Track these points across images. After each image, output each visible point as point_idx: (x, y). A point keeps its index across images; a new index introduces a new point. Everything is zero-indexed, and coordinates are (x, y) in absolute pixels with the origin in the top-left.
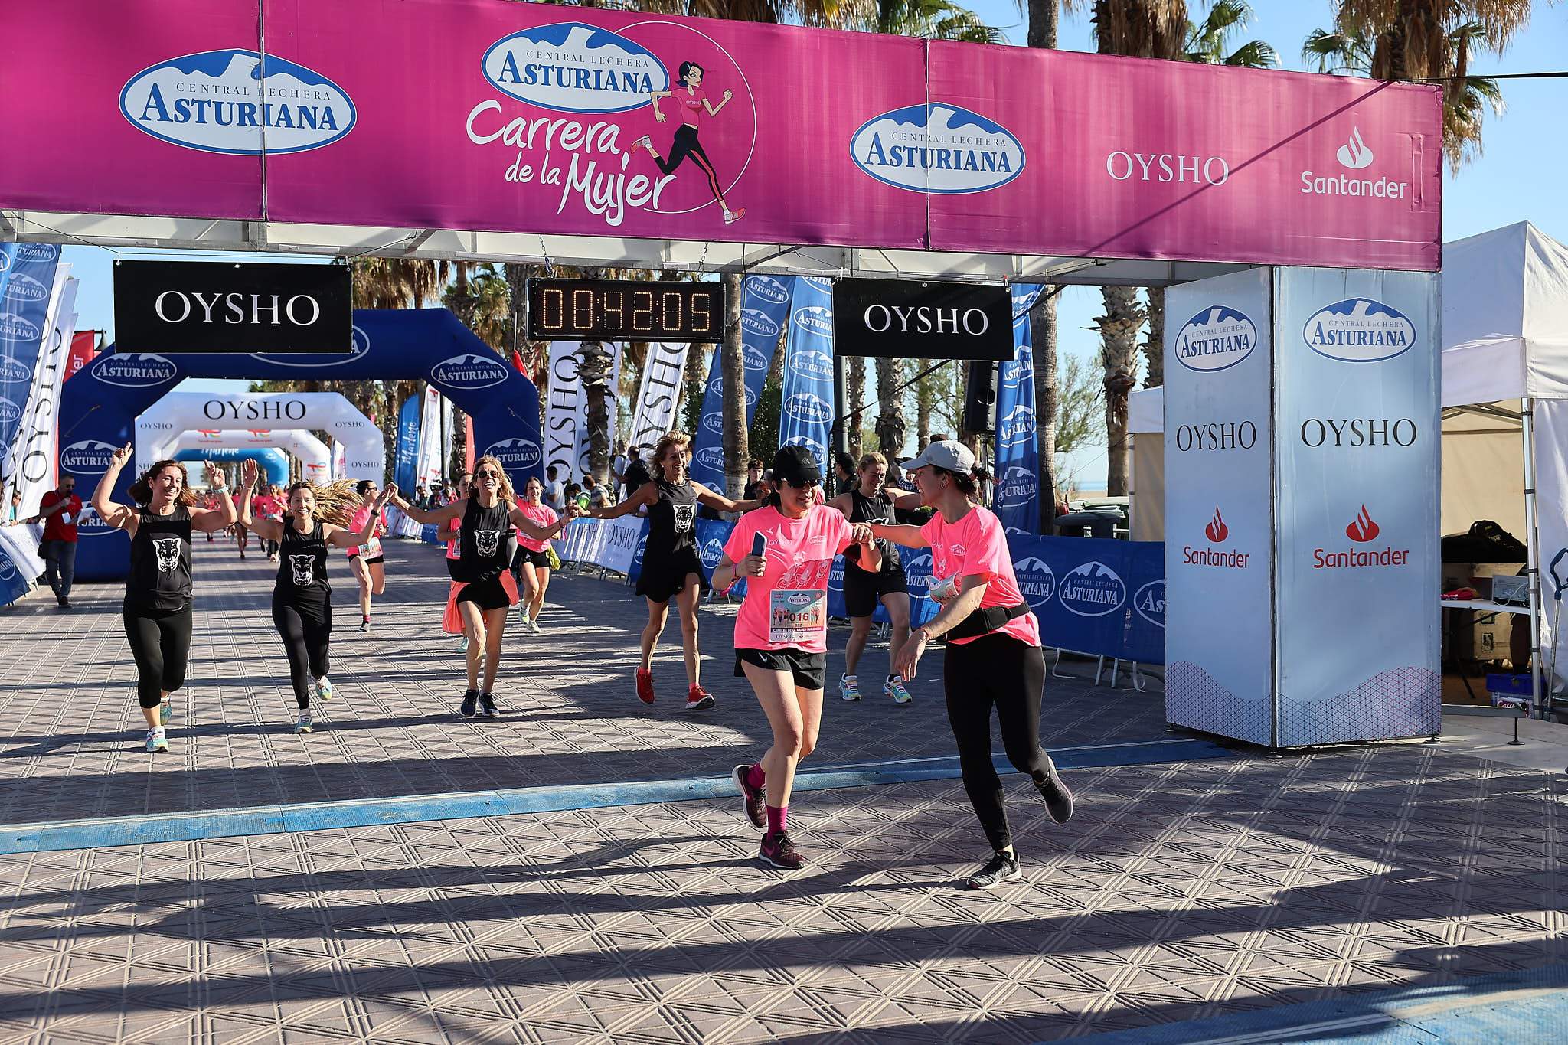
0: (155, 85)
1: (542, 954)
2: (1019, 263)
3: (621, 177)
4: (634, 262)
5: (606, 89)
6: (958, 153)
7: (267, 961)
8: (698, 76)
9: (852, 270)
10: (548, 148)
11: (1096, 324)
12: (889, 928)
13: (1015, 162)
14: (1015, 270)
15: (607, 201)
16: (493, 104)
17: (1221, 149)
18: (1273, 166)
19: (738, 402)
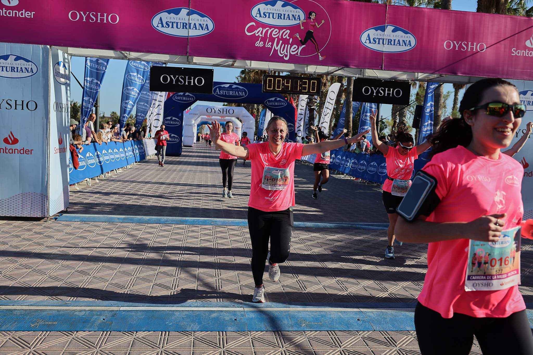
0: (161, 17)
2: (418, 75)
3: (289, 46)
4: (297, 71)
5: (287, 19)
6: (395, 40)
8: (314, 16)
9: (362, 75)
10: (268, 37)
13: (413, 43)
14: (416, 77)
15: (284, 52)
16: (253, 23)
17: (484, 40)
18: (502, 46)
19: (350, 115)
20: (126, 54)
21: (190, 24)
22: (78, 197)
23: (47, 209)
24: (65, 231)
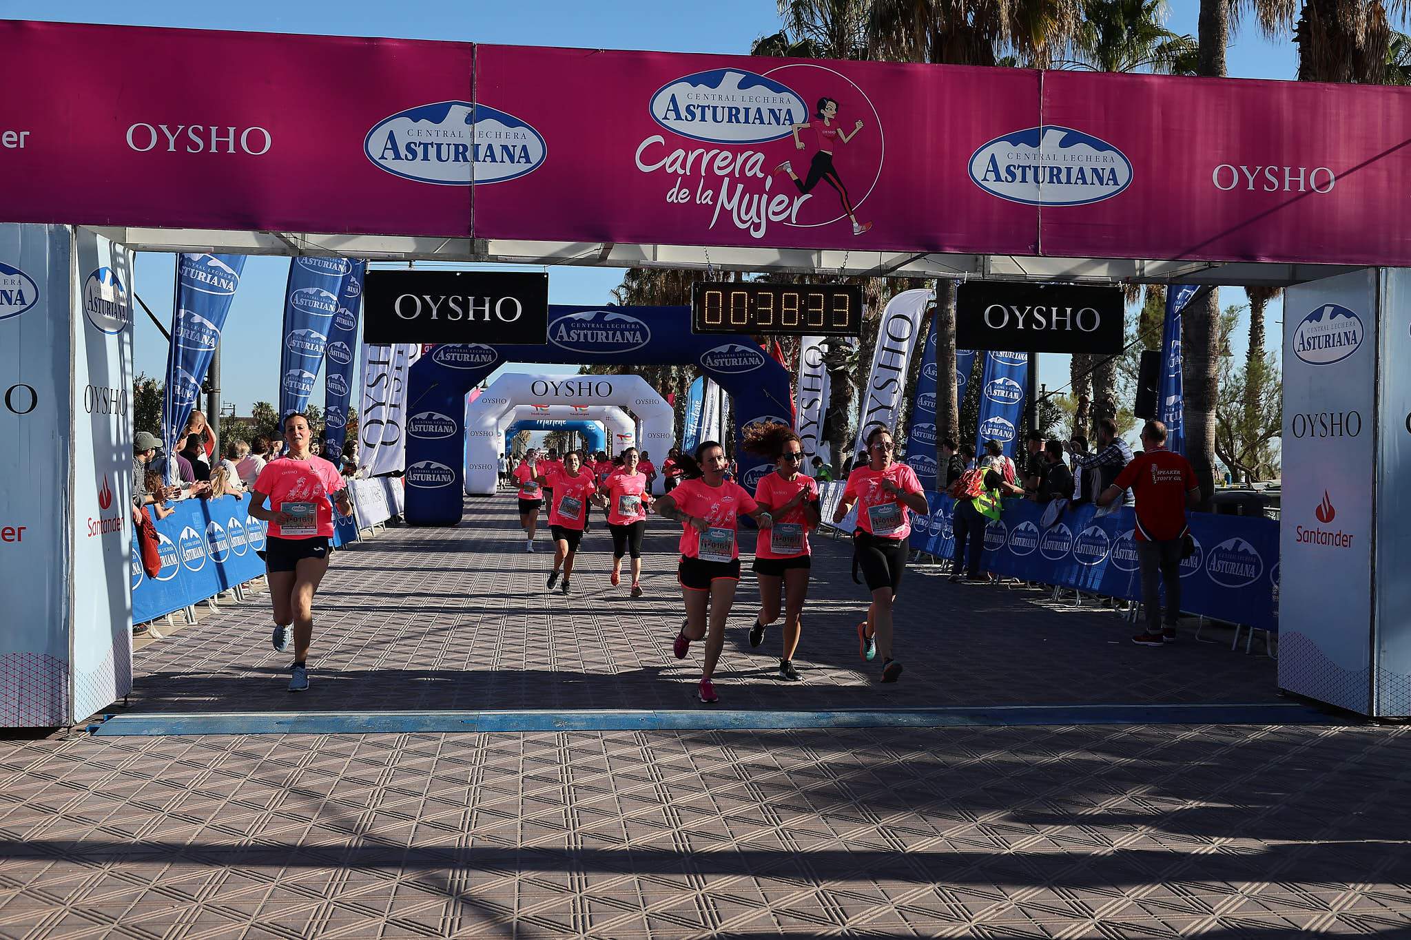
0: (391, 131)
2: (1141, 267)
3: (765, 197)
4: (787, 267)
5: (754, 123)
6: (1069, 169)
8: (833, 109)
10: (703, 174)
13: (1123, 175)
14: (1137, 272)
15: (752, 217)
16: (658, 138)
17: (1328, 160)
18: (1380, 173)
19: (950, 387)
20: (292, 240)
21: (476, 148)
22: (158, 661)
23: (67, 703)
24: (120, 767)
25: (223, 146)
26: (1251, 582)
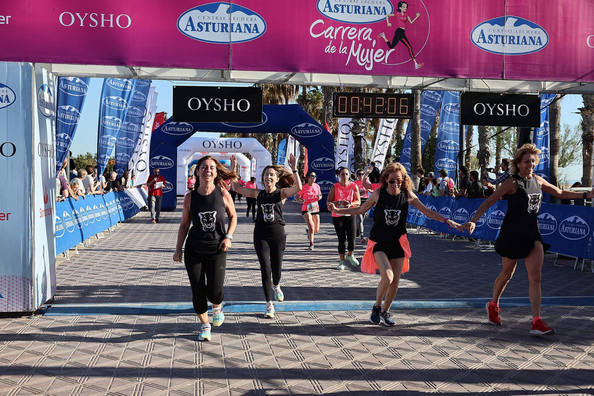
0: (190, 17)
1: (332, 368)
2: (544, 85)
3: (372, 50)
4: (376, 85)
5: (367, 14)
6: (518, 37)
7: (224, 362)
8: (406, 7)
9: (469, 88)
10: (343, 39)
11: (579, 111)
12: (478, 368)
13: (544, 41)
14: (542, 88)
15: (366, 60)
16: (321, 21)
20: (137, 71)
21: (232, 25)
23: (32, 300)
25: (107, 24)
26: (583, 237)
